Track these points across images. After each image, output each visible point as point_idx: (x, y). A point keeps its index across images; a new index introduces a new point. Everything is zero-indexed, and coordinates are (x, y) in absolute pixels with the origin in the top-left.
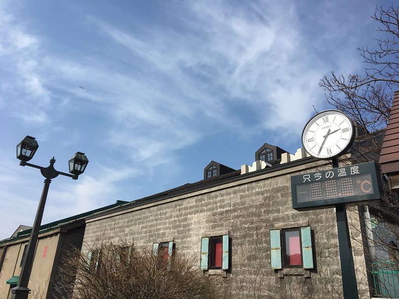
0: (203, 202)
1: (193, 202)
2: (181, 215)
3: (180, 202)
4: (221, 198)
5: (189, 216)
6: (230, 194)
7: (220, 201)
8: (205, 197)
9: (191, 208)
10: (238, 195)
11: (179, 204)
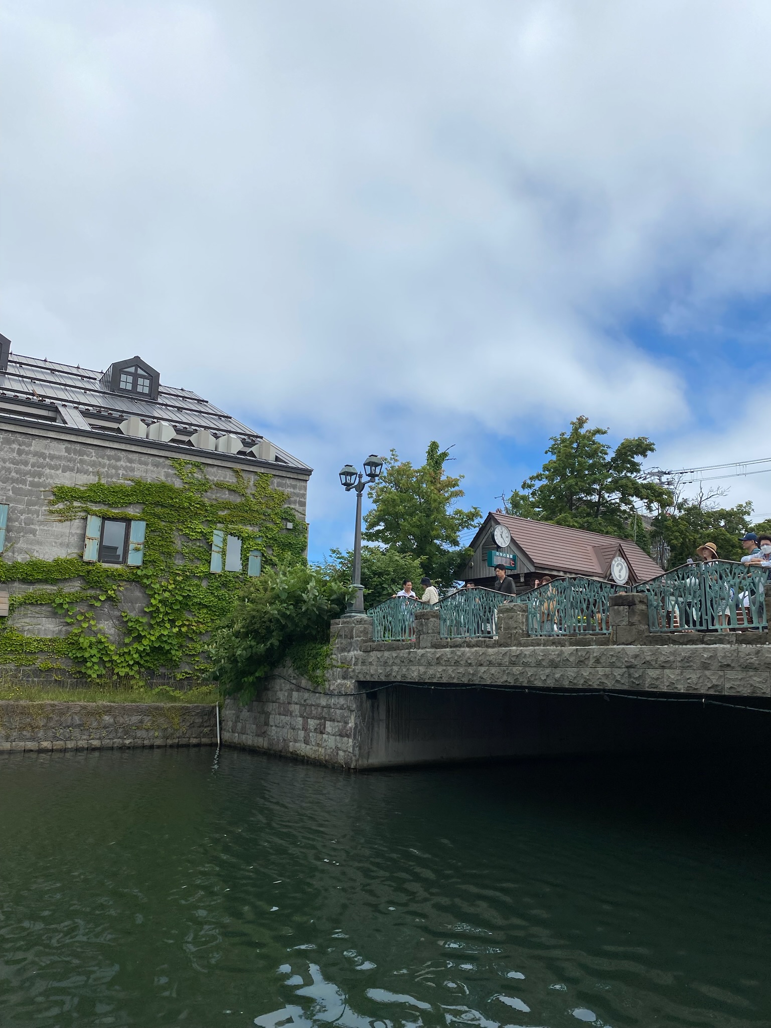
0: (85, 457)
1: (60, 449)
2: (26, 463)
3: (20, 438)
4: (129, 465)
5: (47, 471)
6: (146, 464)
7: (125, 468)
8: (92, 451)
9: (52, 457)
10: (163, 471)
11: (18, 441)
